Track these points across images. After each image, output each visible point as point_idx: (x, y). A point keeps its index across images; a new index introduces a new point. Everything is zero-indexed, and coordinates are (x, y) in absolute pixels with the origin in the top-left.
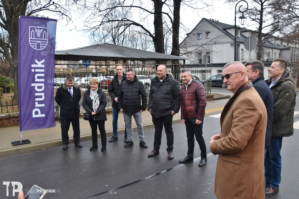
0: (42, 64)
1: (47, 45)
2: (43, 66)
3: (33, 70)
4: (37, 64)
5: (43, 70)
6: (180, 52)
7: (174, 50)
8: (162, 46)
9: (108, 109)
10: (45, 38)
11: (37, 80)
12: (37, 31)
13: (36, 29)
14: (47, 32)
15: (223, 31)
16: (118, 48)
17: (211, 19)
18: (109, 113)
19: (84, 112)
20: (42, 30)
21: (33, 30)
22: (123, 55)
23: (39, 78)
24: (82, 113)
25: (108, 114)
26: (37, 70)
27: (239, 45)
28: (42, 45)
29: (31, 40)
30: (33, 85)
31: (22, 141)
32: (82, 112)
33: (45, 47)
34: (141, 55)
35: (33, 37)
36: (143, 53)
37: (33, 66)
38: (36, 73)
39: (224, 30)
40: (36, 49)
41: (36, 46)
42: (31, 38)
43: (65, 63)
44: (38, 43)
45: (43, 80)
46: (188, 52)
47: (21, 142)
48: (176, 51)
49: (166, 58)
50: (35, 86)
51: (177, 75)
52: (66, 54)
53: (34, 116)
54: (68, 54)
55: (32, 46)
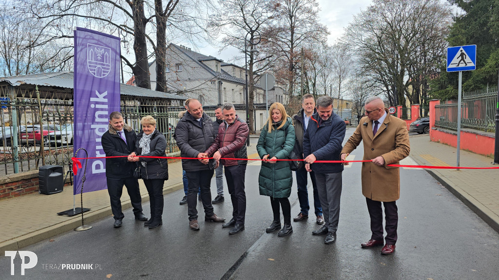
0: (104, 97)
1: (109, 71)
2: (106, 100)
3: (92, 106)
4: (97, 97)
5: (106, 107)
10: (106, 62)
11: (97, 120)
12: (97, 50)
13: (95, 48)
14: (109, 54)
15: (199, 63)
17: (181, 45)
20: (103, 50)
21: (92, 49)
23: (101, 116)
26: (98, 106)
27: (222, 83)
28: (104, 72)
29: (90, 62)
30: (93, 126)
31: (76, 209)
33: (107, 74)
35: (92, 60)
37: (92, 99)
38: (96, 110)
39: (200, 61)
40: (96, 76)
41: (95, 72)
42: (90, 61)
44: (99, 68)
45: (106, 120)
47: (74, 210)
50: (95, 129)
53: (94, 171)
55: (91, 72)
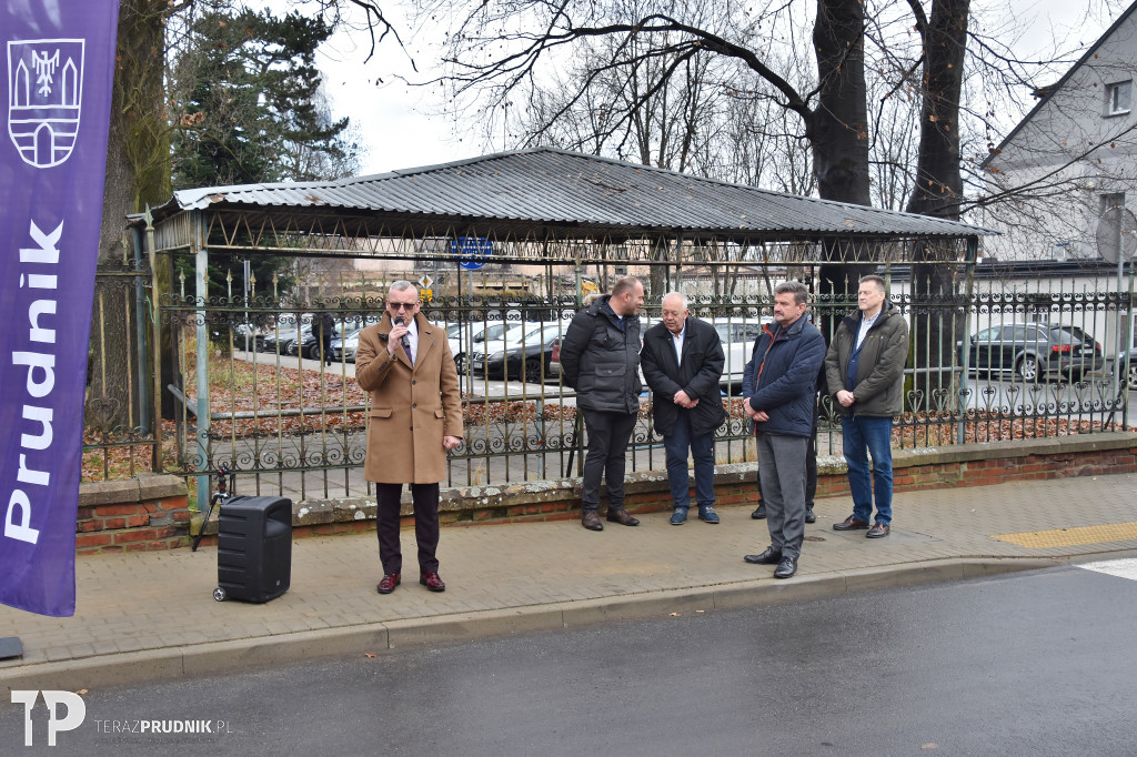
1: (75, 135)
6: (961, 192)
7: (926, 186)
8: (854, 164)
9: (503, 495)
10: (69, 99)
12: (39, 61)
14: (77, 65)
16: (602, 174)
18: (505, 514)
19: (368, 504)
20: (57, 53)
21: (21, 63)
22: (619, 210)
24: (357, 509)
25: (501, 519)
32: (361, 501)
34: (717, 212)
36: (733, 203)
40: (35, 164)
41: (35, 148)
42: (17, 108)
43: (397, 253)
46: (1008, 192)
48: (936, 189)
49: (859, 227)
51: (948, 322)
52: (309, 203)
54: (319, 203)
55: (20, 149)
